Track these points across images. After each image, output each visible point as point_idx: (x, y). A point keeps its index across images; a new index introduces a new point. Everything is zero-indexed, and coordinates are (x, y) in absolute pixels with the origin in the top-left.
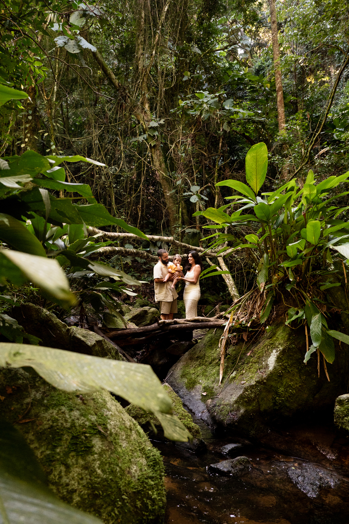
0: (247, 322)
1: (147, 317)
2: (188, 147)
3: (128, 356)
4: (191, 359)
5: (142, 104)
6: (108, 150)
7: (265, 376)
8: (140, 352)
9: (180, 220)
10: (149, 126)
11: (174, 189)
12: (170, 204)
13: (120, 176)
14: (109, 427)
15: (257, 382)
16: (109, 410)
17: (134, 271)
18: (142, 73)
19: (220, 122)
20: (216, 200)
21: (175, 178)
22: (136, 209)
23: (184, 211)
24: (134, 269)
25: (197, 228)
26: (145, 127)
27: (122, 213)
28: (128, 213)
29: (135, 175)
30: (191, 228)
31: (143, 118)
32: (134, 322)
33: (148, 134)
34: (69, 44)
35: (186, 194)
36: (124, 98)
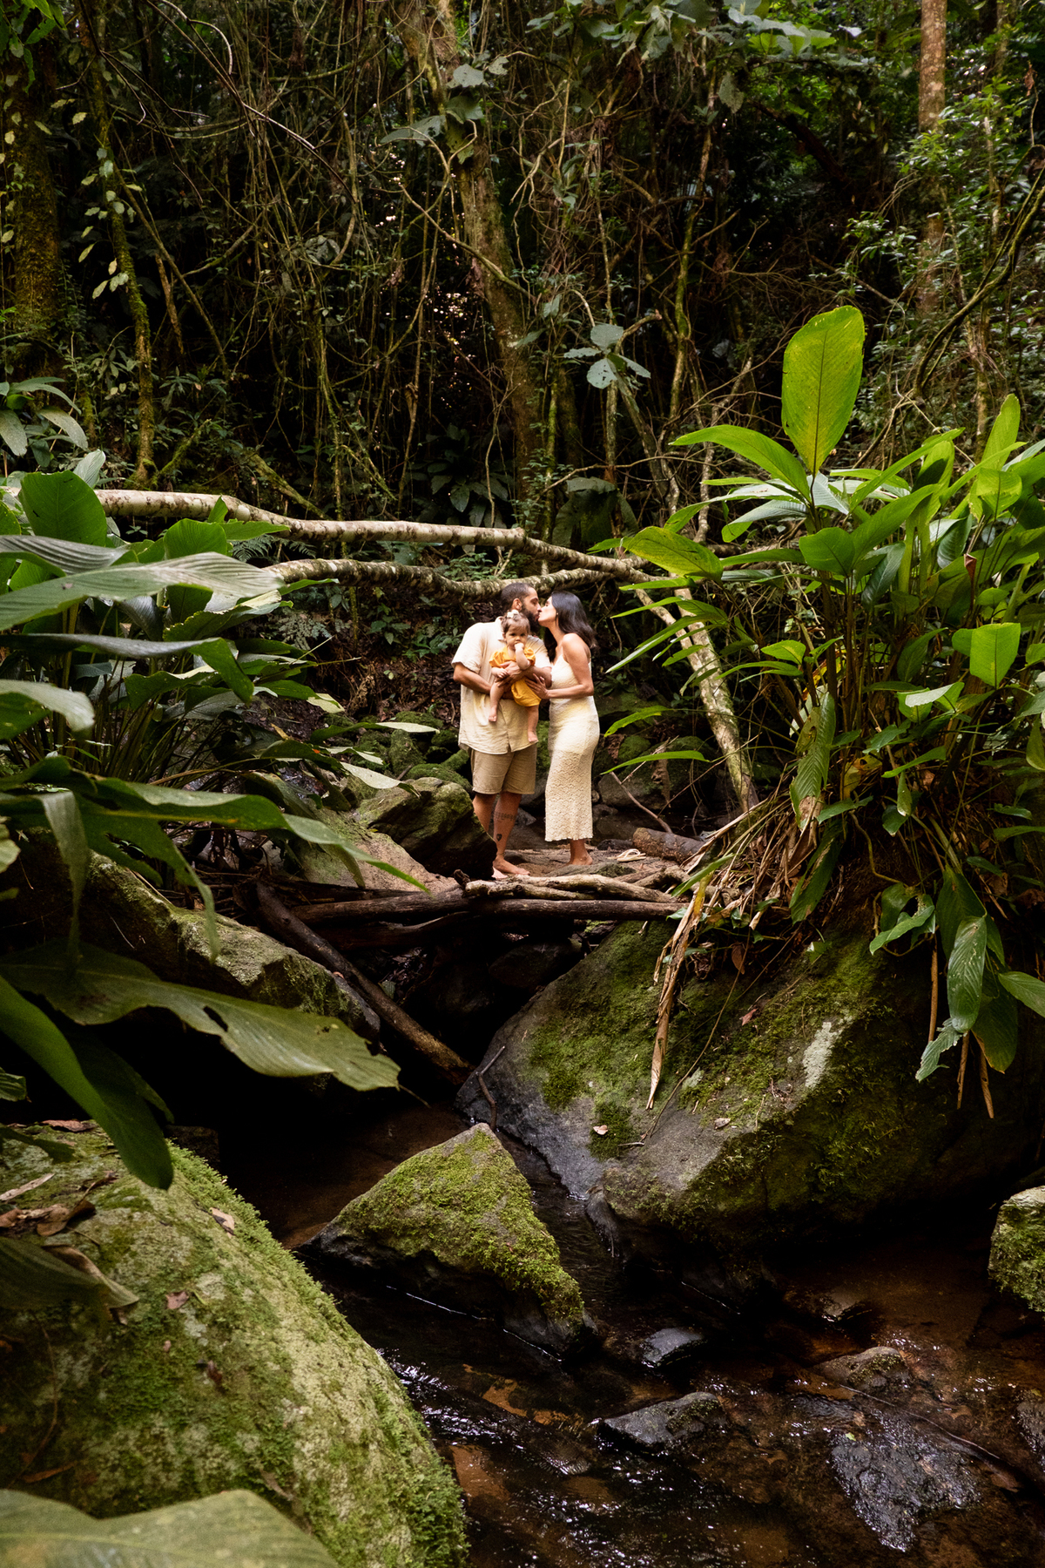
0: (749, 912)
1: (430, 813)
2: (590, 171)
4: (566, 1006)
6: (303, 175)
7: (790, 1107)
8: (404, 959)
9: (551, 444)
10: (451, 85)
11: (533, 329)
12: (517, 380)
13: (349, 276)
14: (297, 1465)
15: (766, 1125)
16: (299, 1400)
17: (391, 614)
19: (710, 72)
20: (678, 371)
21: (536, 289)
22: (400, 399)
23: (567, 405)
24: (392, 605)
25: (608, 474)
26: (435, 87)
27: (352, 410)
28: (373, 408)
29: (398, 270)
30: (589, 474)
31: (431, 50)
32: (387, 832)
33: (449, 117)
35: (576, 353)
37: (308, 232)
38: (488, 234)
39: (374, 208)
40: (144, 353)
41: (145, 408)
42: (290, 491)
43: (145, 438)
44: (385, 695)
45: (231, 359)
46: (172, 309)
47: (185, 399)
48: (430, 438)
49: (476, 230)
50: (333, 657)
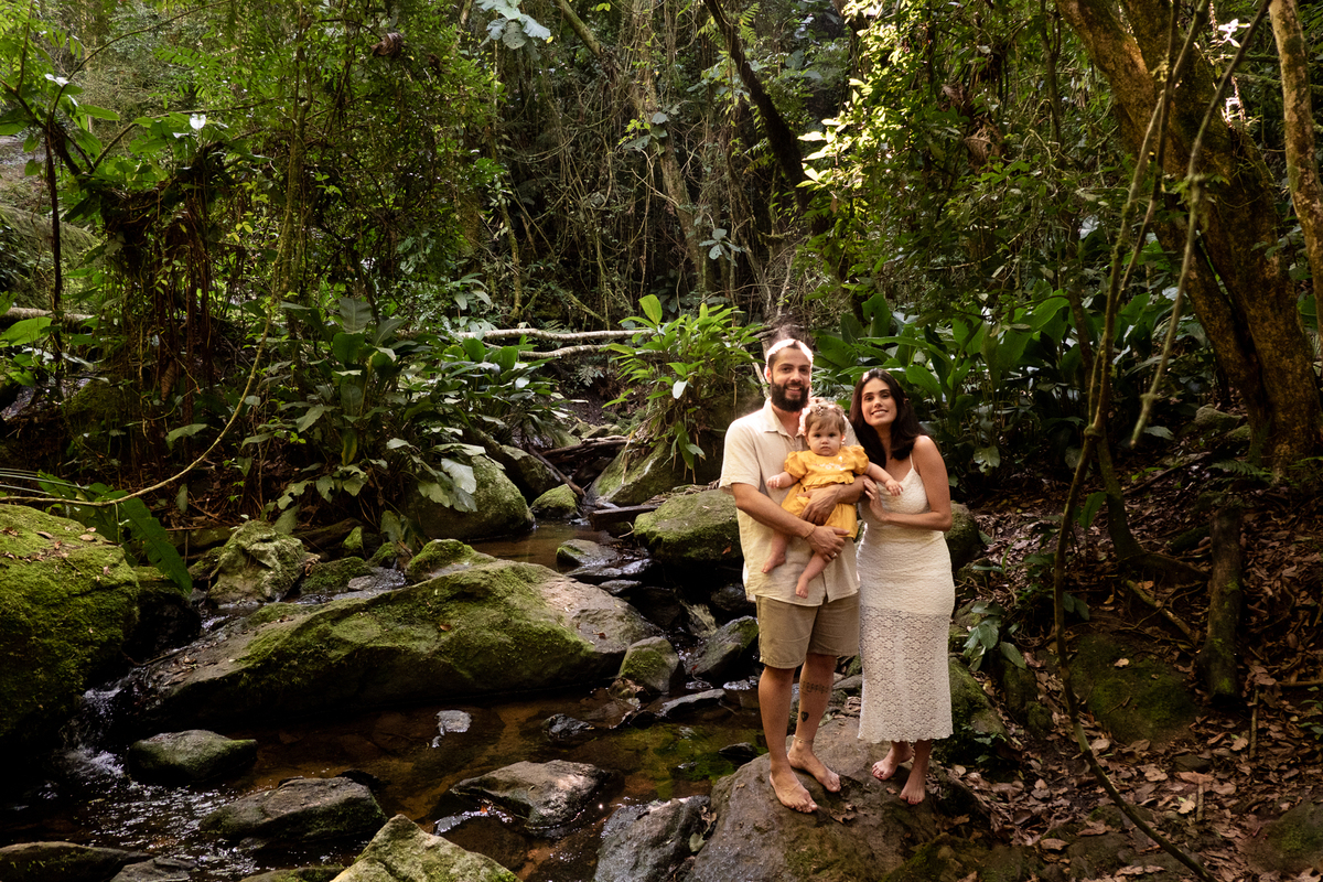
3: (559, 472)
4: (608, 472)
6: (587, 169)
7: (639, 479)
8: (576, 470)
10: (653, 122)
13: (609, 212)
18: (638, 26)
22: (637, 264)
25: (727, 294)
28: (624, 273)
31: (643, 106)
33: (652, 136)
34: (509, 32)
35: (705, 243)
36: (611, 75)
37: (590, 191)
39: (623, 178)
40: (516, 260)
41: (517, 282)
42: (587, 310)
43: (517, 295)
44: (631, 403)
45: (557, 254)
46: (529, 236)
47: (538, 274)
48: (658, 278)
49: (669, 184)
50: (607, 386)
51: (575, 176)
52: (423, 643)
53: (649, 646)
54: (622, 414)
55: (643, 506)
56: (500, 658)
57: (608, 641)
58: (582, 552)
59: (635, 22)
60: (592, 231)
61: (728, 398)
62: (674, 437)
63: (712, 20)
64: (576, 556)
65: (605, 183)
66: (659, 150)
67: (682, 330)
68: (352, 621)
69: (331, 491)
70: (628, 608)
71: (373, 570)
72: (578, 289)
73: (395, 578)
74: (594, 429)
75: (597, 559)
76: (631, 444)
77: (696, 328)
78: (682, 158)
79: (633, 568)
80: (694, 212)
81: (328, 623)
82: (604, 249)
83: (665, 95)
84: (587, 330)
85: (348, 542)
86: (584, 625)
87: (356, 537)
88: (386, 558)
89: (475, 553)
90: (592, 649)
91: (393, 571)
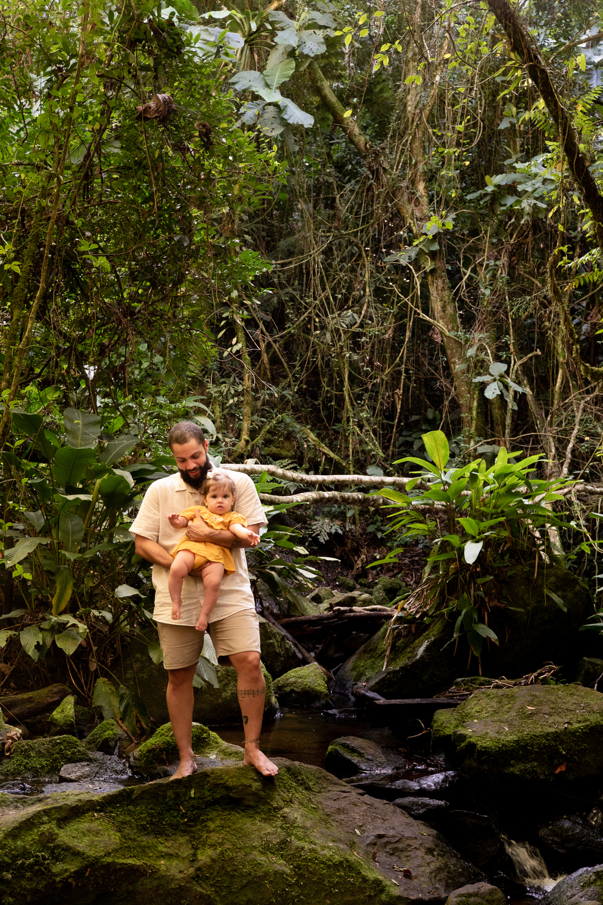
2: (501, 274)
3: (300, 647)
5: (413, 182)
6: (339, 283)
7: (411, 664)
8: (320, 647)
9: (475, 425)
10: (423, 231)
11: (465, 361)
13: (362, 335)
15: (401, 668)
17: (382, 521)
18: (413, 121)
20: (559, 380)
21: (465, 341)
22: (391, 399)
25: (502, 443)
26: (415, 231)
27: (363, 406)
28: (374, 409)
29: (390, 332)
30: (491, 443)
31: (413, 213)
33: (420, 249)
34: (266, 116)
35: (479, 379)
36: (376, 174)
37: (341, 309)
38: (444, 308)
39: (381, 294)
40: (248, 383)
41: (246, 410)
42: (326, 450)
43: (246, 425)
45: (296, 379)
46: (265, 356)
47: (270, 403)
48: (414, 418)
49: (437, 305)
50: (345, 545)
51: (324, 289)
52: (175, 862)
53: (476, 895)
54: (362, 581)
55: (442, 700)
56: (275, 894)
57: (415, 882)
58: (361, 755)
59: (410, 116)
60: (340, 355)
61: (527, 568)
62: (458, 613)
63: (541, 103)
64: (355, 759)
65: (358, 301)
66: (429, 265)
67: (474, 478)
68: (83, 824)
69: (38, 647)
70: (437, 837)
71: (91, 755)
72: (316, 423)
73: (120, 767)
74: (339, 596)
75: (380, 765)
76: (399, 619)
77: (491, 476)
78: (454, 276)
79: (433, 781)
80: (467, 340)
81: (53, 825)
82: (352, 379)
83: (439, 203)
84: (324, 473)
85: (56, 714)
86: (382, 856)
87: (67, 710)
88: (106, 741)
89: (224, 744)
90: (396, 892)
91: (115, 758)
